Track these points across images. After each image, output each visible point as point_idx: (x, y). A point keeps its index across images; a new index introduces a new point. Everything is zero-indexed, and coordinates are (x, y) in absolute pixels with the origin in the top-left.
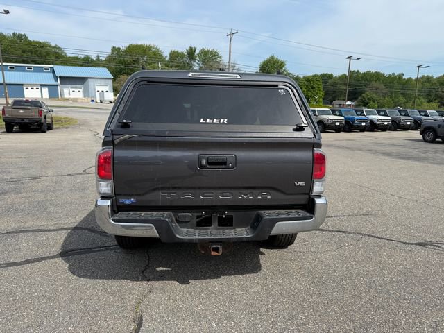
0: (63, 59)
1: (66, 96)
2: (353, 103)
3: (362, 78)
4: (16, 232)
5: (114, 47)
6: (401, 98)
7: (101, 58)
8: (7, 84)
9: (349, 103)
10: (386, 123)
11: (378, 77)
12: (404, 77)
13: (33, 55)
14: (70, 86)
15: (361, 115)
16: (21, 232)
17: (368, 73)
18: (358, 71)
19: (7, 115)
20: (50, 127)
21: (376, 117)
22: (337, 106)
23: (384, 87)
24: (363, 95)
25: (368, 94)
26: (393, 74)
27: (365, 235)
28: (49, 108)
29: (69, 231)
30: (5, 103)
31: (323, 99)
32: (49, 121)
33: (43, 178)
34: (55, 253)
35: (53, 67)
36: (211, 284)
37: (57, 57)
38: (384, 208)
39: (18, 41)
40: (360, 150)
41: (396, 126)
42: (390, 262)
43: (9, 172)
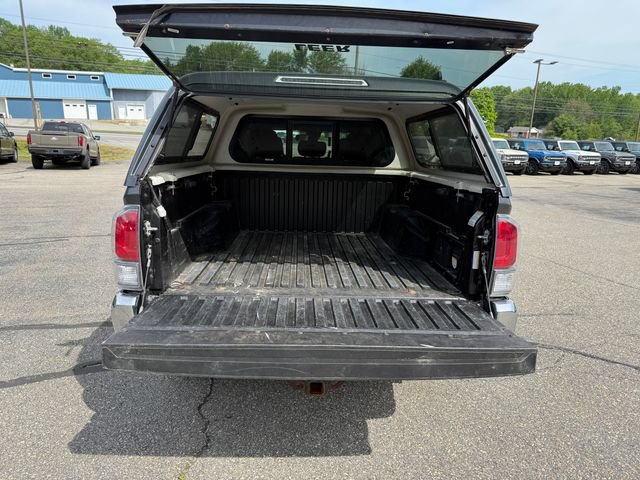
0: (120, 63)
1: (122, 117)
2: (540, 131)
3: (556, 93)
4: (15, 328)
5: (190, 46)
6: (614, 124)
7: (171, 62)
8: (36, 99)
9: (534, 130)
10: (592, 163)
11: (580, 91)
12: (620, 93)
13: (77, 57)
14: (128, 103)
15: (553, 149)
16: (21, 327)
17: (566, 85)
18: (549, 83)
19: (34, 144)
20: (95, 162)
21: (577, 153)
22: (516, 135)
23: (588, 107)
24: (556, 119)
25: (563, 118)
26: (605, 87)
27: (567, 350)
28: (95, 134)
29: (96, 328)
30: (34, 126)
31: (496, 124)
32: (93, 152)
33: (71, 240)
34: (67, 367)
35: (103, 76)
36: (310, 435)
37: (110, 61)
38: (597, 304)
39: (57, 37)
40: (553, 203)
41: (608, 167)
42: (615, 403)
43: (26, 229)
